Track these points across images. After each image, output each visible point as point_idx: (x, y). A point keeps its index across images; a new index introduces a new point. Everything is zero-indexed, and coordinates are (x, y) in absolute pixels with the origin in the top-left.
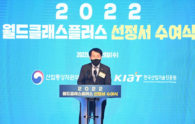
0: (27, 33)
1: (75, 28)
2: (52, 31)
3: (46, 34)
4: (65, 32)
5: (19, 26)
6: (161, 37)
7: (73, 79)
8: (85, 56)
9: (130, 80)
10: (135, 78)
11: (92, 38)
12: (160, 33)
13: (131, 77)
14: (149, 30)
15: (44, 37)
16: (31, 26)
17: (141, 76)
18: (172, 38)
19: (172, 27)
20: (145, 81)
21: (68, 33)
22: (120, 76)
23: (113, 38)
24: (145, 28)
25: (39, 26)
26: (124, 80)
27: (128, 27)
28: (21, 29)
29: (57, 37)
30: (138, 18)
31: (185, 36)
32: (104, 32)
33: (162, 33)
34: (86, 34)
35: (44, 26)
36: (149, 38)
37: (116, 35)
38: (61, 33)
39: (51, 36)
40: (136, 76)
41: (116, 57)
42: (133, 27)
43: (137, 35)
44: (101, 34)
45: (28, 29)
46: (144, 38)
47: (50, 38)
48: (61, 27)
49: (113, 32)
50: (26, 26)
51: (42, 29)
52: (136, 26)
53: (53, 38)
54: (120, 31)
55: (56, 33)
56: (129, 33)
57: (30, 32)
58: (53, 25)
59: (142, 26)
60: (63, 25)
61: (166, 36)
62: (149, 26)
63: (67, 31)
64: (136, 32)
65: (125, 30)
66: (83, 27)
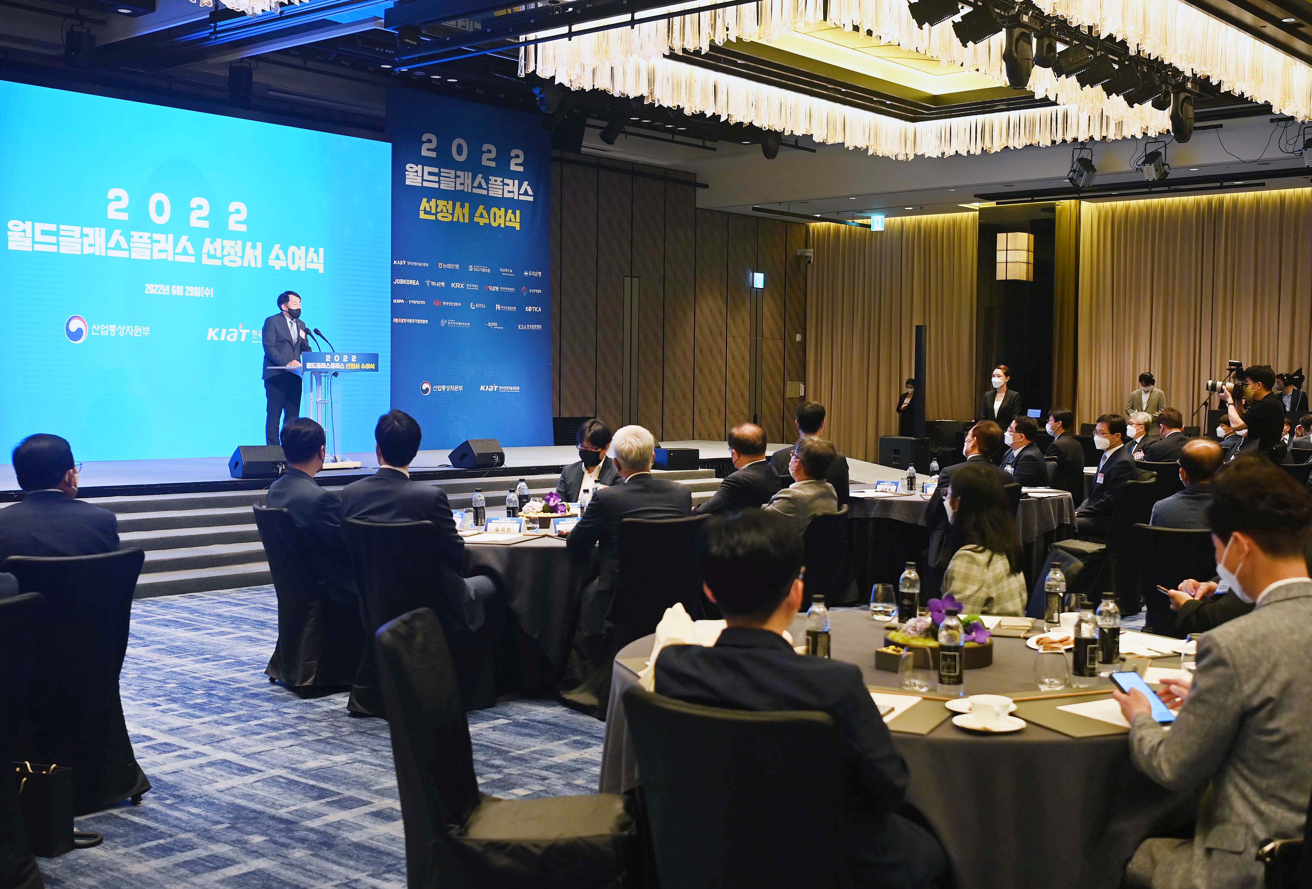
0: (55, 241)
1: (141, 237)
2: (101, 241)
3: (90, 245)
4: (124, 245)
5: (39, 226)
6: (278, 265)
7: (138, 333)
8: (159, 293)
9: (232, 337)
10: (240, 335)
11: (170, 259)
12: (275, 259)
13: (233, 332)
14: (259, 251)
15: (87, 250)
16: (62, 227)
17: (248, 331)
18: (292, 267)
19: (292, 248)
20: (255, 340)
21: (130, 247)
22: (217, 330)
23: (206, 261)
24: (254, 247)
25: (77, 229)
26: (222, 338)
27: (228, 243)
28: (44, 233)
29: (111, 253)
30: (243, 228)
31: (310, 266)
32: (191, 250)
33: (277, 257)
34: (160, 251)
35: (86, 230)
36: (259, 265)
37: (210, 256)
38: (118, 247)
39: (100, 251)
40: (241, 331)
41: (209, 296)
42: (236, 244)
43: (242, 258)
44: (185, 252)
45: (56, 234)
46: (253, 265)
47: (97, 253)
48: (117, 235)
49: (205, 251)
50: (52, 227)
51: (83, 235)
52: (240, 243)
53: (103, 254)
54: (215, 249)
55: (108, 246)
56: (229, 255)
57: (61, 239)
58: (103, 230)
59: (249, 244)
60: (120, 231)
61: (284, 264)
62: (259, 245)
63: (128, 242)
64: (240, 254)
65: (223, 248)
66: (156, 236)
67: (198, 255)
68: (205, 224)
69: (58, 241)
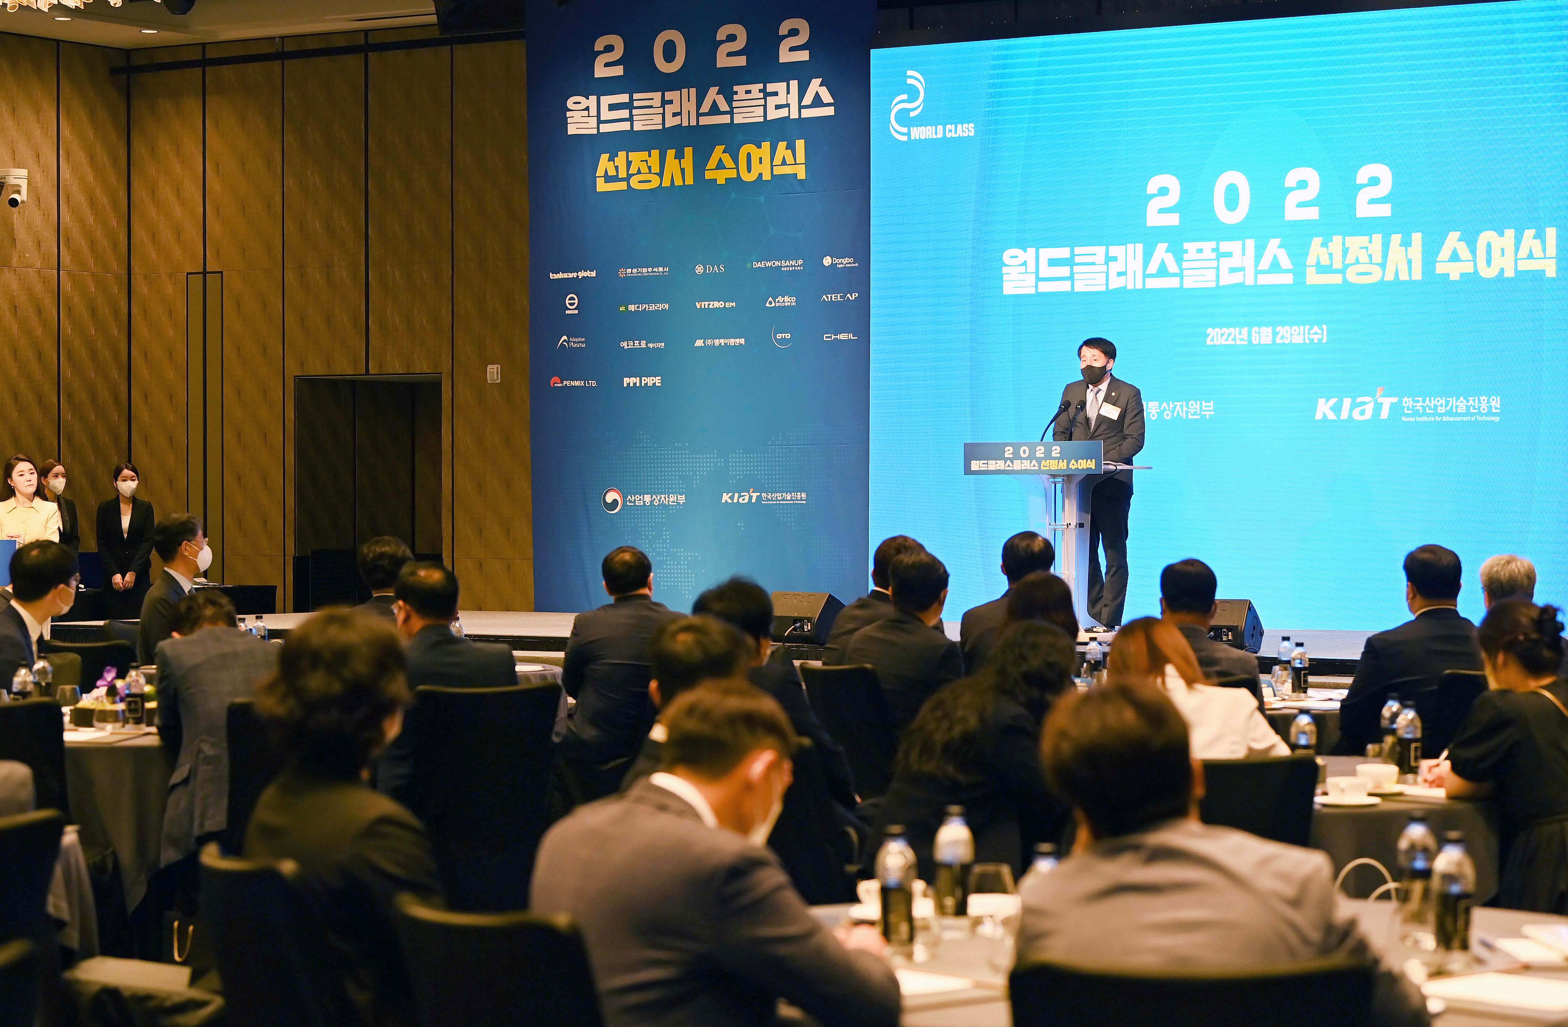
0: (1068, 274)
1: (1200, 251)
2: (1136, 265)
3: (1120, 274)
4: (1172, 267)
5: (1047, 253)
6: (1455, 271)
7: (1195, 414)
8: (1230, 342)
9: (1362, 413)
10: (1378, 407)
11: (1250, 281)
12: (1449, 261)
13: (1364, 403)
14: (1416, 251)
15: (1116, 283)
16: (1078, 250)
17: (1395, 400)
18: (1487, 273)
19: (1487, 236)
20: (1407, 415)
21: (1181, 269)
22: (1333, 401)
23: (1313, 278)
24: (1406, 243)
25: (1100, 250)
26: (1344, 415)
27: (1355, 242)
28: (1053, 263)
29: (1152, 284)
30: (1385, 210)
31: (1526, 265)
32: (1285, 262)
33: (1455, 257)
34: (1232, 270)
35: (1114, 250)
36: (1417, 275)
37: (1322, 269)
38: (1163, 271)
39: (1134, 282)
40: (1380, 400)
41: (1320, 340)
42: (1370, 242)
43: (1383, 265)
44: (1275, 267)
45: (1069, 262)
46: (1404, 276)
47: (1130, 286)
48: (1161, 251)
49: (1311, 260)
50: (1063, 253)
51: (1109, 259)
52: (1377, 238)
53: (1139, 286)
54: (1331, 255)
55: (1148, 272)
56: (1357, 262)
57: (1076, 269)
58: (1140, 247)
59: (1396, 239)
60: (1166, 245)
61: (1468, 268)
62: (1417, 237)
63: (1179, 260)
64: (1378, 258)
65: (1345, 251)
66: (1225, 246)
67: (1299, 271)
68: (1313, 213)
69: (1072, 274)
